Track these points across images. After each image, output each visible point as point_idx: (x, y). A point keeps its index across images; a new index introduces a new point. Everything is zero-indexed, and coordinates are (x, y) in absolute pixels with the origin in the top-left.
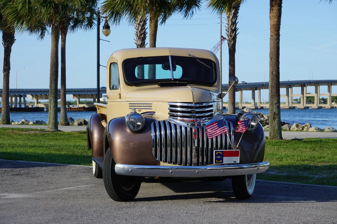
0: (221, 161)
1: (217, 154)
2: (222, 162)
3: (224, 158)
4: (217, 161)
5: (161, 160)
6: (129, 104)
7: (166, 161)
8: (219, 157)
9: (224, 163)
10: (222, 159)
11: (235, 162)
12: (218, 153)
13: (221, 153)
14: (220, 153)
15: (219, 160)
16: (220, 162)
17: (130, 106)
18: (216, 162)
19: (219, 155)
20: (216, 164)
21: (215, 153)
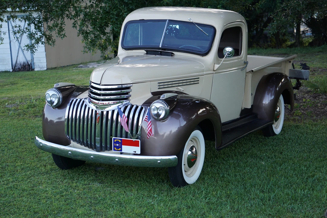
1: (115, 141)
2: (121, 150)
3: (123, 146)
4: (115, 148)
8: (117, 145)
9: (123, 151)
10: (121, 148)
11: (135, 152)
12: (117, 140)
13: (120, 141)
14: (118, 140)
15: (118, 147)
16: (119, 150)
19: (117, 142)
20: (114, 151)
21: (114, 140)
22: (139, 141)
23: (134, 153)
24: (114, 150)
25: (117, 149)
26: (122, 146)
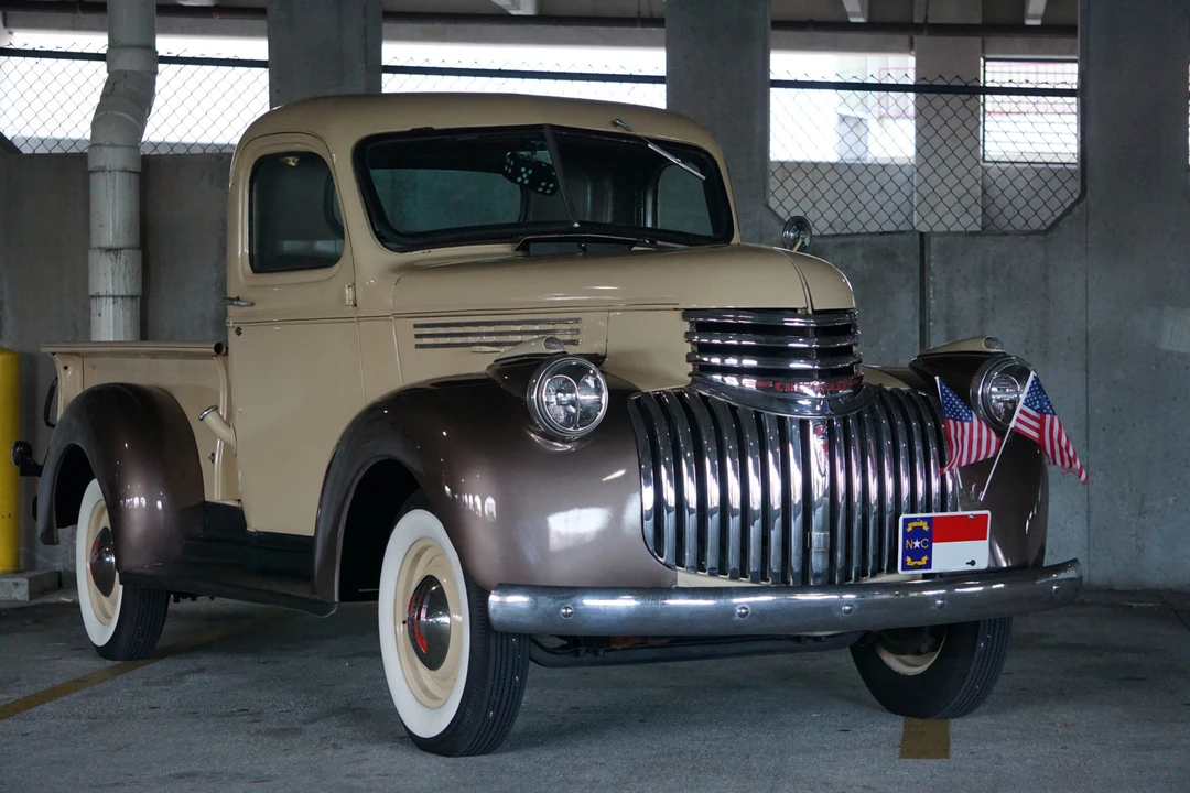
0: (925, 558)
1: (909, 529)
2: (929, 565)
3: (936, 547)
4: (909, 559)
5: (680, 561)
6: (416, 326)
7: (700, 566)
8: (917, 544)
9: (935, 569)
10: (929, 553)
11: (973, 563)
12: (915, 524)
13: (926, 528)
14: (921, 524)
15: (917, 554)
16: (919, 563)
17: (418, 336)
18: (905, 567)
19: (917, 533)
20: (904, 572)
21: (905, 527)
22: (987, 515)
23: (970, 568)
24: (903, 569)
25: (913, 563)
26: (934, 544)
